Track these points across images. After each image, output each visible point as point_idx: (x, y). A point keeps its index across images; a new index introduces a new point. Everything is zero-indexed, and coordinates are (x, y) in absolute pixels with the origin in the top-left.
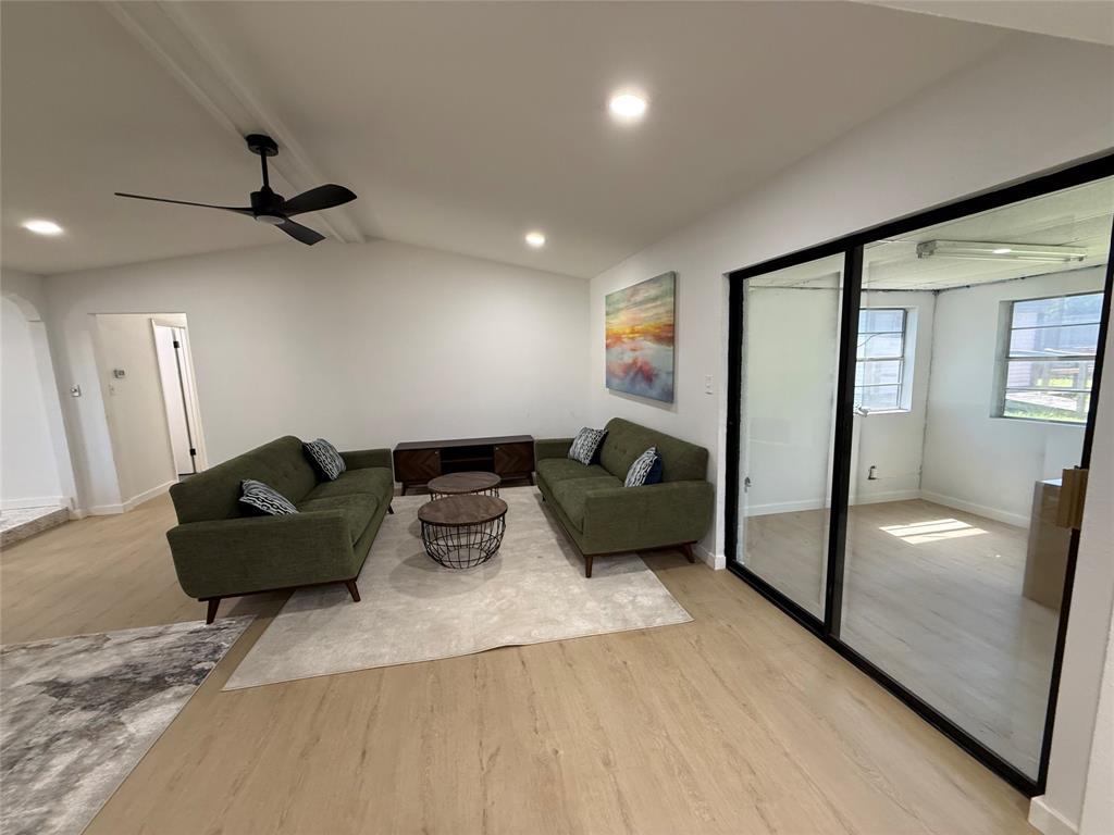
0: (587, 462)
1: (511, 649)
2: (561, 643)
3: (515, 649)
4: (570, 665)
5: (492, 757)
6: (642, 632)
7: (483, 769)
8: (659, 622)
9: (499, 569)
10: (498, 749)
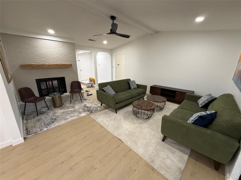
0: (200, 106)
1: (121, 141)
2: (130, 150)
3: (121, 142)
4: (124, 156)
5: (90, 156)
6: (153, 169)
7: (87, 156)
8: (163, 172)
9: (145, 123)
10: (93, 156)
